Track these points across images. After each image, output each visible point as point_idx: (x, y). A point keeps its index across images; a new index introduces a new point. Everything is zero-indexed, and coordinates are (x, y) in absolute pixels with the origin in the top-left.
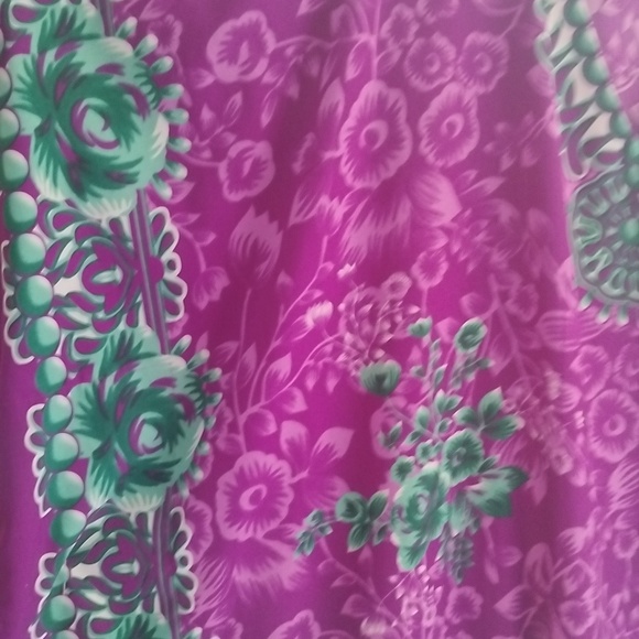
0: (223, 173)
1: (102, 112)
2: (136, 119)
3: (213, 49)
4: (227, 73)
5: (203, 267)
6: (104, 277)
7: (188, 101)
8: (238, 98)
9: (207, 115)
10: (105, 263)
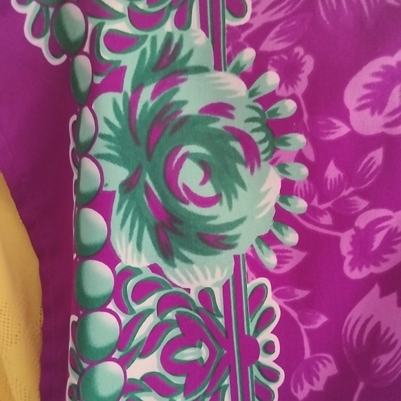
0: (346, 246)
1: (203, 163)
2: (243, 170)
3: (353, 94)
4: (367, 123)
5: (307, 354)
6: (187, 355)
7: (311, 156)
8: (378, 155)
9: (332, 172)
10: (189, 339)
